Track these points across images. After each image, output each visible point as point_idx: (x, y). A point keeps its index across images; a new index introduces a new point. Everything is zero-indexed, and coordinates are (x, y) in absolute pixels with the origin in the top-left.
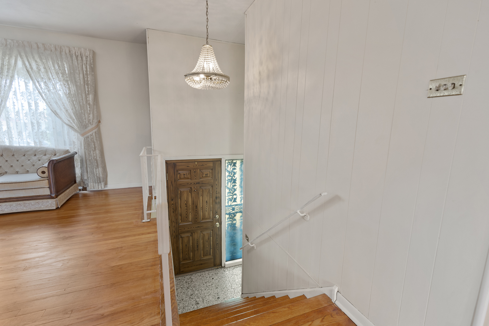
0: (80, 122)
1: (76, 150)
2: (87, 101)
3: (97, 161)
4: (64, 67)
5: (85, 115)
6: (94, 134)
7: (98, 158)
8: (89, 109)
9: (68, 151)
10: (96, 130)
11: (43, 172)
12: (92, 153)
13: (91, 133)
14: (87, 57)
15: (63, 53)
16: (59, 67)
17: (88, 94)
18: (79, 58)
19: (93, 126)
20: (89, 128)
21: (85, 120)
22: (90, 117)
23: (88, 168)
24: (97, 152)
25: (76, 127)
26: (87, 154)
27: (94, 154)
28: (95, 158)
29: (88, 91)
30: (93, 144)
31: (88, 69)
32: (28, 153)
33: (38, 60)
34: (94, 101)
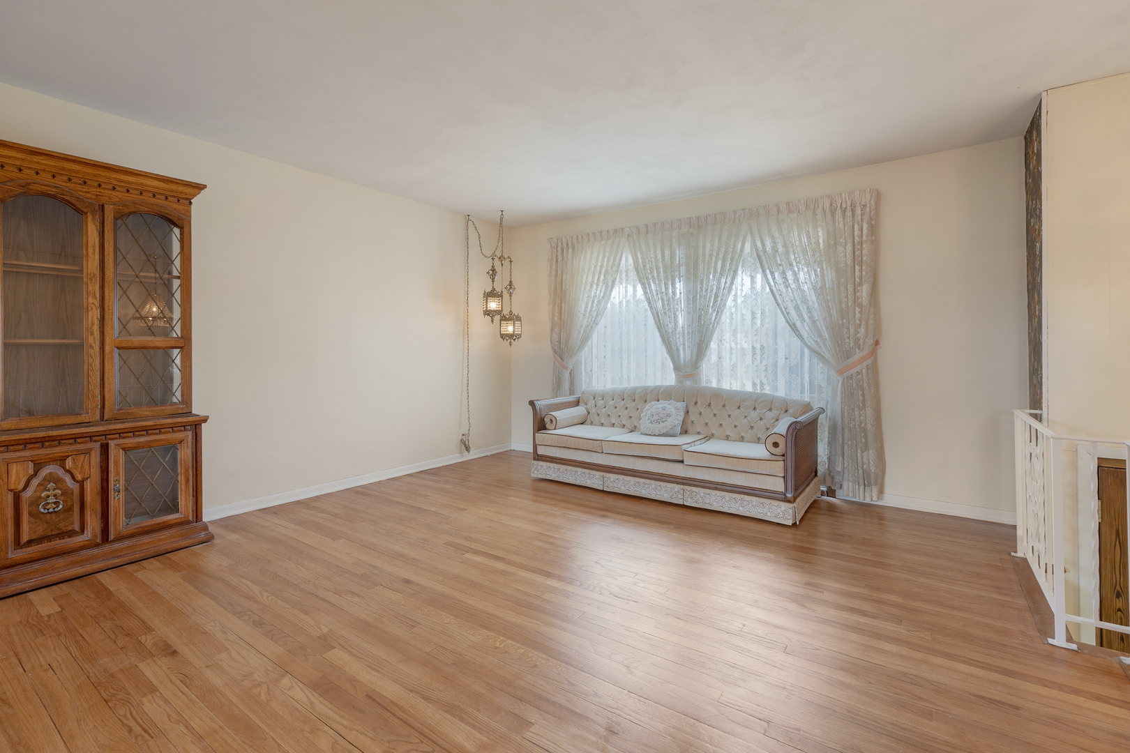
0: (838, 343)
1: (822, 405)
2: (855, 299)
3: (865, 431)
4: (818, 236)
5: (849, 330)
6: (864, 371)
7: (869, 427)
8: (858, 315)
9: (807, 407)
10: (870, 361)
11: (776, 445)
12: (856, 413)
13: (857, 369)
14: (865, 206)
15: (819, 211)
16: (809, 238)
17: (861, 284)
18: (849, 213)
19: (865, 352)
20: (856, 357)
21: (847, 340)
22: (858, 333)
23: (846, 447)
24: (868, 413)
25: (827, 355)
26: (846, 415)
27: (860, 415)
28: (863, 425)
29: (861, 278)
30: (861, 393)
31: (865, 231)
32: (746, 404)
33: (776, 235)
34: (871, 298)
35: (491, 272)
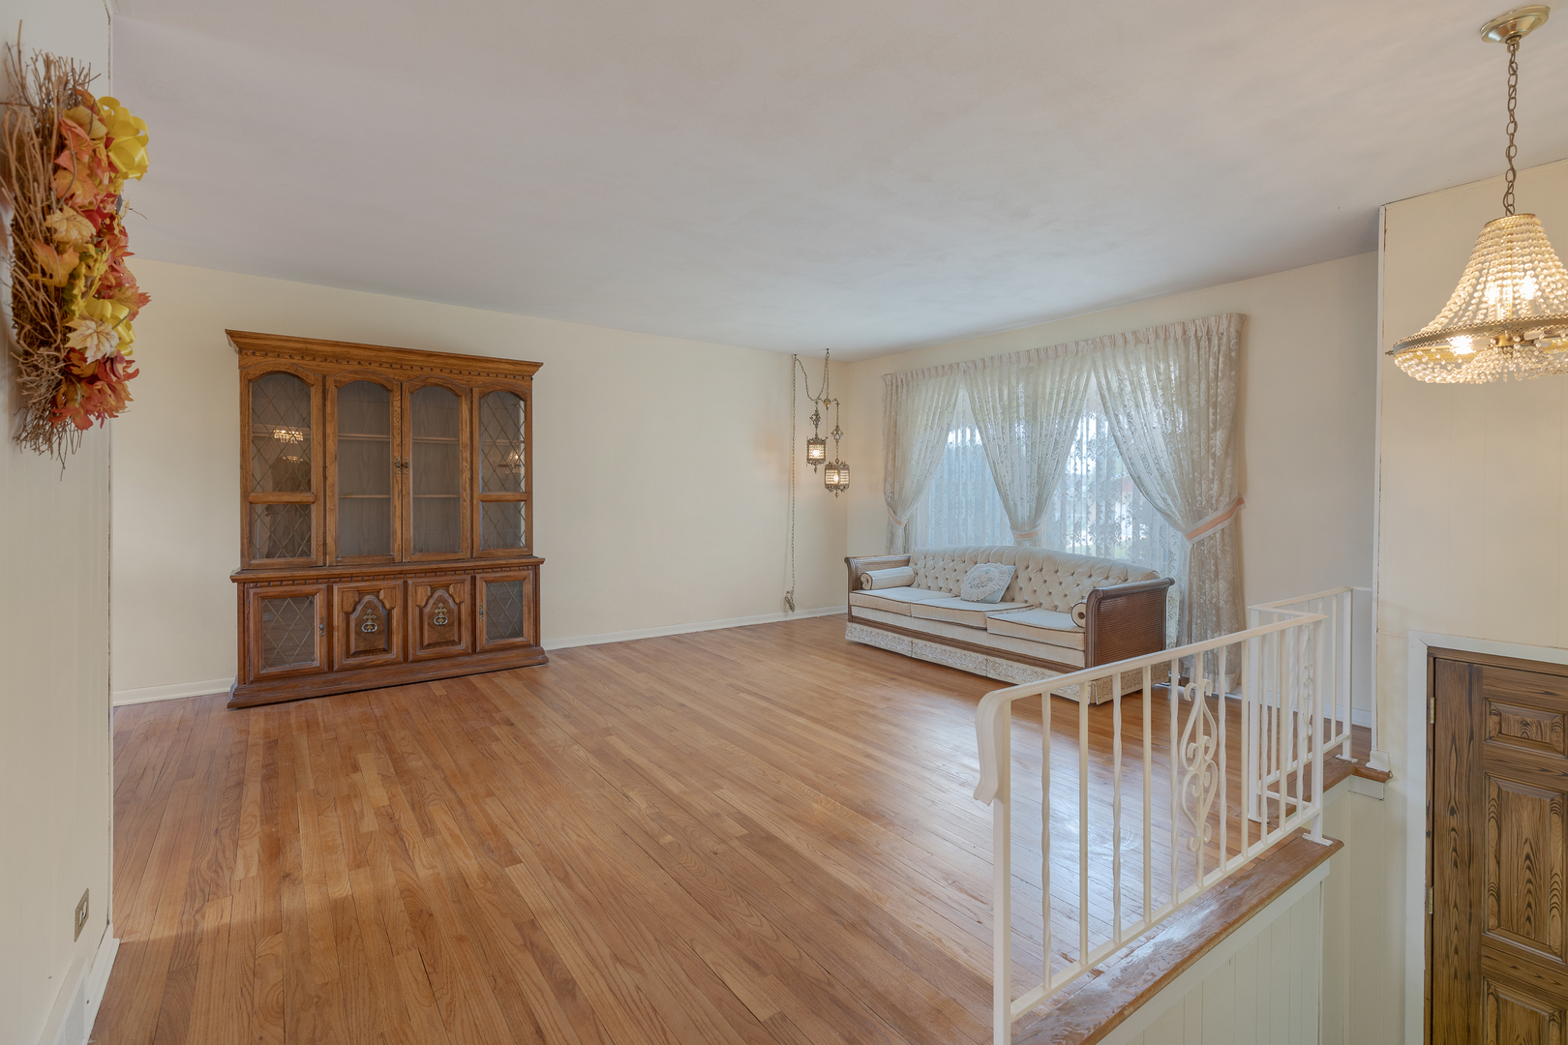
0: (1188, 501)
1: (1172, 574)
2: (1209, 448)
3: (1218, 609)
4: (1170, 372)
5: (1201, 485)
6: (1218, 535)
7: (1222, 603)
8: (1211, 468)
9: (1152, 575)
10: (1226, 524)
12: (1207, 585)
13: (1210, 532)
14: (1222, 334)
15: (1171, 341)
16: (1158, 374)
17: (1215, 430)
18: (1204, 343)
19: (1219, 513)
20: (1208, 519)
21: (1199, 498)
22: (1211, 489)
23: (1194, 626)
24: (1221, 586)
25: (1178, 517)
26: (1194, 587)
27: (1212, 589)
28: (1214, 601)
29: (1215, 422)
30: (1213, 562)
31: (1221, 366)
33: (1123, 369)
34: (1227, 447)
35: (814, 417)
